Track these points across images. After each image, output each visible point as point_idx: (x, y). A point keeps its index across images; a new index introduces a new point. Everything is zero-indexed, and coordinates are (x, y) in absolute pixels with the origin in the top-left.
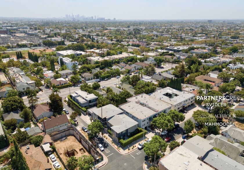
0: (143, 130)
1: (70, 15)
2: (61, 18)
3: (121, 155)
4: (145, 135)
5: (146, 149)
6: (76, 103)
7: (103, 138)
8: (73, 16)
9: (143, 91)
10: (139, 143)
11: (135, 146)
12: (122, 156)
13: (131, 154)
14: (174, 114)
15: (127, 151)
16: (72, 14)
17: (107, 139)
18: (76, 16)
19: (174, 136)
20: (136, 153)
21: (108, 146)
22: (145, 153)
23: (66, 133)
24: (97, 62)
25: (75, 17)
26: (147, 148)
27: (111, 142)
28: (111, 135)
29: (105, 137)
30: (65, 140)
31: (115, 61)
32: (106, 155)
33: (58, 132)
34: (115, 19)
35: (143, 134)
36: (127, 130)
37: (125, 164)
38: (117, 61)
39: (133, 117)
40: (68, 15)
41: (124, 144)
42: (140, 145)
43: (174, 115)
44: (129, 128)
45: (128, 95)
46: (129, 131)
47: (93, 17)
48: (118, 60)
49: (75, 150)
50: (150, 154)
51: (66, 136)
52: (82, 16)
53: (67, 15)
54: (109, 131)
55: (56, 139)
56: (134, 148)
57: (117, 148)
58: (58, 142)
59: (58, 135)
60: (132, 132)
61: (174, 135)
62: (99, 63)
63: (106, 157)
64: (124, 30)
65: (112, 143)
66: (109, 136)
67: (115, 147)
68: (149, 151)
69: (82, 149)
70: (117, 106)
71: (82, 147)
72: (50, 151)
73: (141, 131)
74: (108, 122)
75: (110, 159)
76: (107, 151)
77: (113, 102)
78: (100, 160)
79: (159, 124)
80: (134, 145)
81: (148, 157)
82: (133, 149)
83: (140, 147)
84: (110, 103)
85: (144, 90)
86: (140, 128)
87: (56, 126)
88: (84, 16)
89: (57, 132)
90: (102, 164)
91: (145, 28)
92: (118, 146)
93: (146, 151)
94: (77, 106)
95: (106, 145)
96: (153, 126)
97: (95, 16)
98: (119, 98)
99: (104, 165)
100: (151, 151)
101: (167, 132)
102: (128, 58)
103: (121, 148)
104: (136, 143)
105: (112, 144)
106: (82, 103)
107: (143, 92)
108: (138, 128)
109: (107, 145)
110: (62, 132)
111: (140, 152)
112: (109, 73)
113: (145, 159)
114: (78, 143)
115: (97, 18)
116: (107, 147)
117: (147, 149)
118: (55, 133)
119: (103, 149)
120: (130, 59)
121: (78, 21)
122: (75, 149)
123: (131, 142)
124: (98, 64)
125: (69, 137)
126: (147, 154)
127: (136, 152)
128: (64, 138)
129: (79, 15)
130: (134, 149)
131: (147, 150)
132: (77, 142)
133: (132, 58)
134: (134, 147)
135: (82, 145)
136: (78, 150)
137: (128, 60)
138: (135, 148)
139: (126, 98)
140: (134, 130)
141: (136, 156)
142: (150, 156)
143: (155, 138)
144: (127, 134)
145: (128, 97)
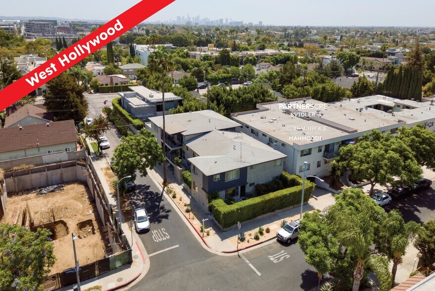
0: (301, 181)
1: (183, 17)
2: (169, 22)
3: (208, 255)
4: (306, 200)
5: (310, 237)
6: (124, 112)
7: (165, 194)
9: (308, 91)
10: (284, 223)
11: (268, 231)
12: (208, 260)
13: (246, 255)
14: (418, 136)
15: (232, 243)
16: (188, 15)
17: (174, 197)
18: (193, 18)
19: (416, 213)
20: (269, 254)
21: (166, 217)
22: (307, 257)
23: (62, 174)
24: (207, 57)
25: (192, 20)
26: (315, 233)
27: (186, 208)
28: (190, 188)
29: (169, 192)
30: (53, 191)
31: (248, 58)
32: (150, 247)
33: (37, 165)
34: (261, 23)
35: (300, 192)
36: (243, 171)
38: (251, 60)
39: (271, 142)
40: (181, 17)
41: (225, 214)
42: (288, 228)
43: (417, 139)
44: (251, 167)
45: (263, 95)
46: (251, 178)
47: (222, 20)
48: (254, 58)
49: (64, 224)
50: (329, 262)
51: (62, 183)
52: (205, 19)
53: (179, 18)
54: (187, 174)
55: (29, 186)
56: (260, 237)
57: (199, 230)
58: (29, 195)
59: (35, 176)
60: (261, 183)
61: (418, 211)
62: (210, 60)
63: (147, 256)
64: (275, 34)
65: (188, 211)
66: (184, 190)
67: (194, 224)
68: (321, 250)
69: (89, 222)
70: (228, 115)
71: (92, 217)
73: (294, 183)
74: (187, 148)
75: (159, 267)
76: (159, 234)
77: (218, 105)
78: (118, 264)
79: (362, 162)
80: (265, 227)
81: (320, 276)
82: (257, 238)
83: (286, 234)
84: (208, 108)
85: (311, 90)
86: (291, 173)
87: (32, 147)
88: (207, 18)
89: (32, 166)
90: (120, 280)
91: (317, 32)
92: (202, 222)
93: (311, 248)
94: (123, 116)
95: (162, 213)
96: (339, 173)
97: (227, 20)
98: (236, 98)
99: (126, 288)
100: (334, 250)
101: (390, 198)
102: (277, 56)
103: (212, 232)
104: (271, 220)
105: (187, 215)
106: (134, 107)
107: (307, 96)
108: (284, 173)
109: (164, 214)
110: (49, 169)
111: (284, 253)
112: (228, 73)
113: (301, 282)
114: (88, 202)
115: (229, 21)
116: (164, 220)
117: (315, 238)
118: (25, 167)
119: (144, 225)
120: (281, 58)
121: (196, 24)
122: (65, 220)
123: (255, 216)
124: (208, 60)
125: (67, 187)
126: (314, 264)
127: (268, 251)
128: (52, 188)
129: (198, 17)
130: (262, 239)
131: (314, 243)
132: (83, 203)
133: (286, 56)
134: (261, 233)
135: (96, 211)
136: (72, 225)
137: (276, 59)
138: (267, 236)
139: (256, 103)
140: (270, 179)
141: (266, 266)
142: (327, 275)
143: (351, 197)
144: (243, 188)
145: (264, 101)
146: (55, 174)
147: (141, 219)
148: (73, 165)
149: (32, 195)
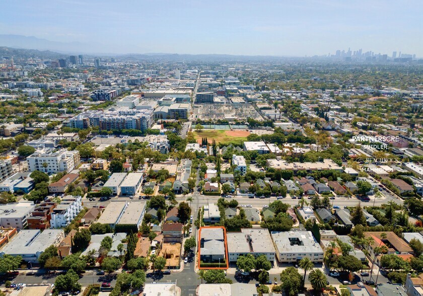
1: (344, 51)
8: (350, 52)
16: (349, 48)
31: (300, 172)
32: (185, 267)
36: (211, 256)
37: (190, 279)
46: (213, 258)
48: (304, 172)
51: (176, 242)
57: (196, 266)
59: (170, 239)
63: (183, 268)
65: (197, 261)
69: (178, 256)
72: (155, 247)
75: (184, 271)
76: (188, 265)
78: (177, 268)
90: (177, 271)
92: (198, 265)
102: (322, 172)
103: (199, 267)
116: (191, 262)
118: (169, 236)
125: (177, 244)
128: (173, 243)
133: (330, 172)
146: (175, 239)
147: (186, 260)
148: (180, 238)
149: (169, 244)
